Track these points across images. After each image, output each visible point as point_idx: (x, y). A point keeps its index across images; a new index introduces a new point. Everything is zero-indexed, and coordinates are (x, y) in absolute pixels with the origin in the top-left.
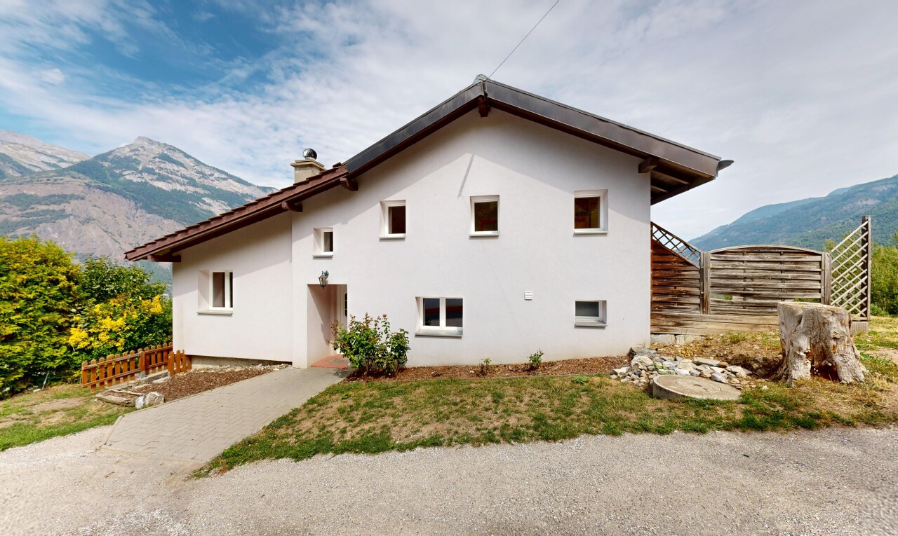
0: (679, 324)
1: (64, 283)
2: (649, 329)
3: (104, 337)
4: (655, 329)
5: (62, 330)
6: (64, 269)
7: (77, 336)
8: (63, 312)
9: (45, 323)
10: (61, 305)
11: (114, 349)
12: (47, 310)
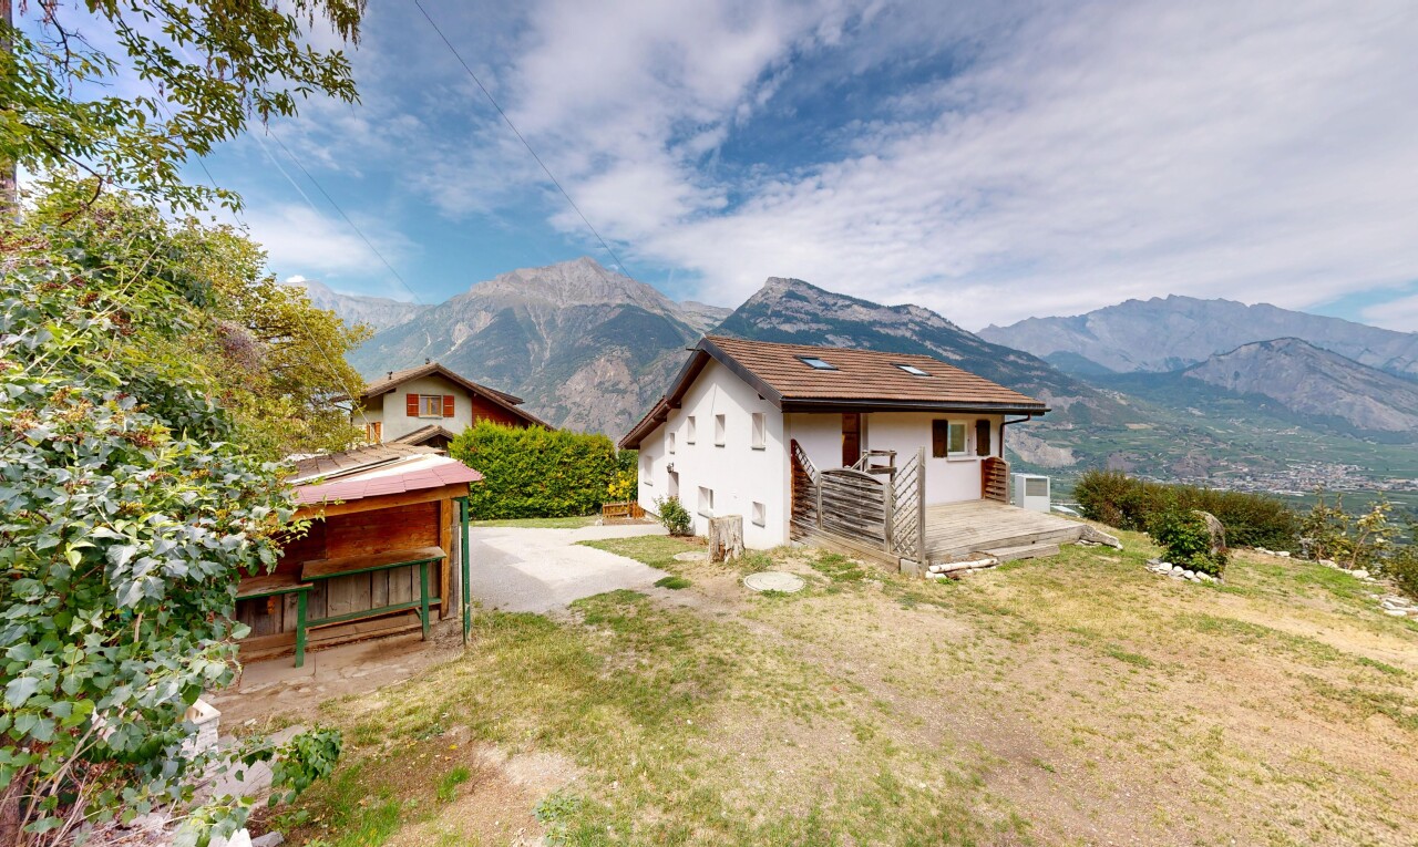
0: (805, 535)
1: (607, 459)
2: (789, 535)
3: (621, 491)
4: (793, 536)
5: (607, 484)
6: (607, 451)
7: (611, 488)
8: (608, 475)
9: (601, 480)
10: (607, 471)
11: (625, 499)
12: (602, 473)
